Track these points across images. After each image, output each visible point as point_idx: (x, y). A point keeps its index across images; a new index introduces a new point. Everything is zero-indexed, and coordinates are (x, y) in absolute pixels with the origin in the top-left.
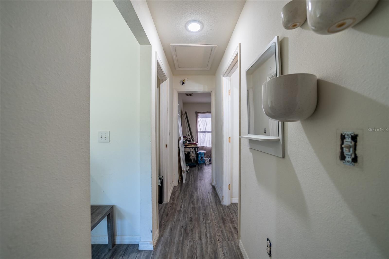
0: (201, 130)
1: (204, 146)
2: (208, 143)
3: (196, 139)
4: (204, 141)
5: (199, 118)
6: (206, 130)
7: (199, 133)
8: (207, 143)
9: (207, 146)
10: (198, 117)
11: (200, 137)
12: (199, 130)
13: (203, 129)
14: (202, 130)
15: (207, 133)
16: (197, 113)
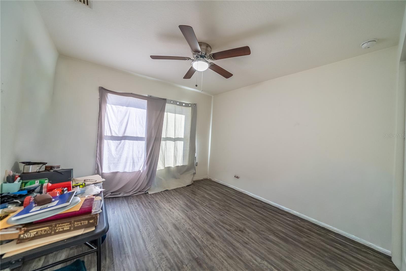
0: (111, 133)
1: (119, 171)
2: (128, 164)
3: (98, 155)
4: (118, 160)
5: (108, 104)
6: (126, 135)
7: (106, 142)
8: (126, 163)
9: (127, 170)
10: (106, 102)
11: (110, 151)
12: (106, 132)
13: (119, 131)
14: (116, 134)
15: (127, 141)
16: (103, 91)
